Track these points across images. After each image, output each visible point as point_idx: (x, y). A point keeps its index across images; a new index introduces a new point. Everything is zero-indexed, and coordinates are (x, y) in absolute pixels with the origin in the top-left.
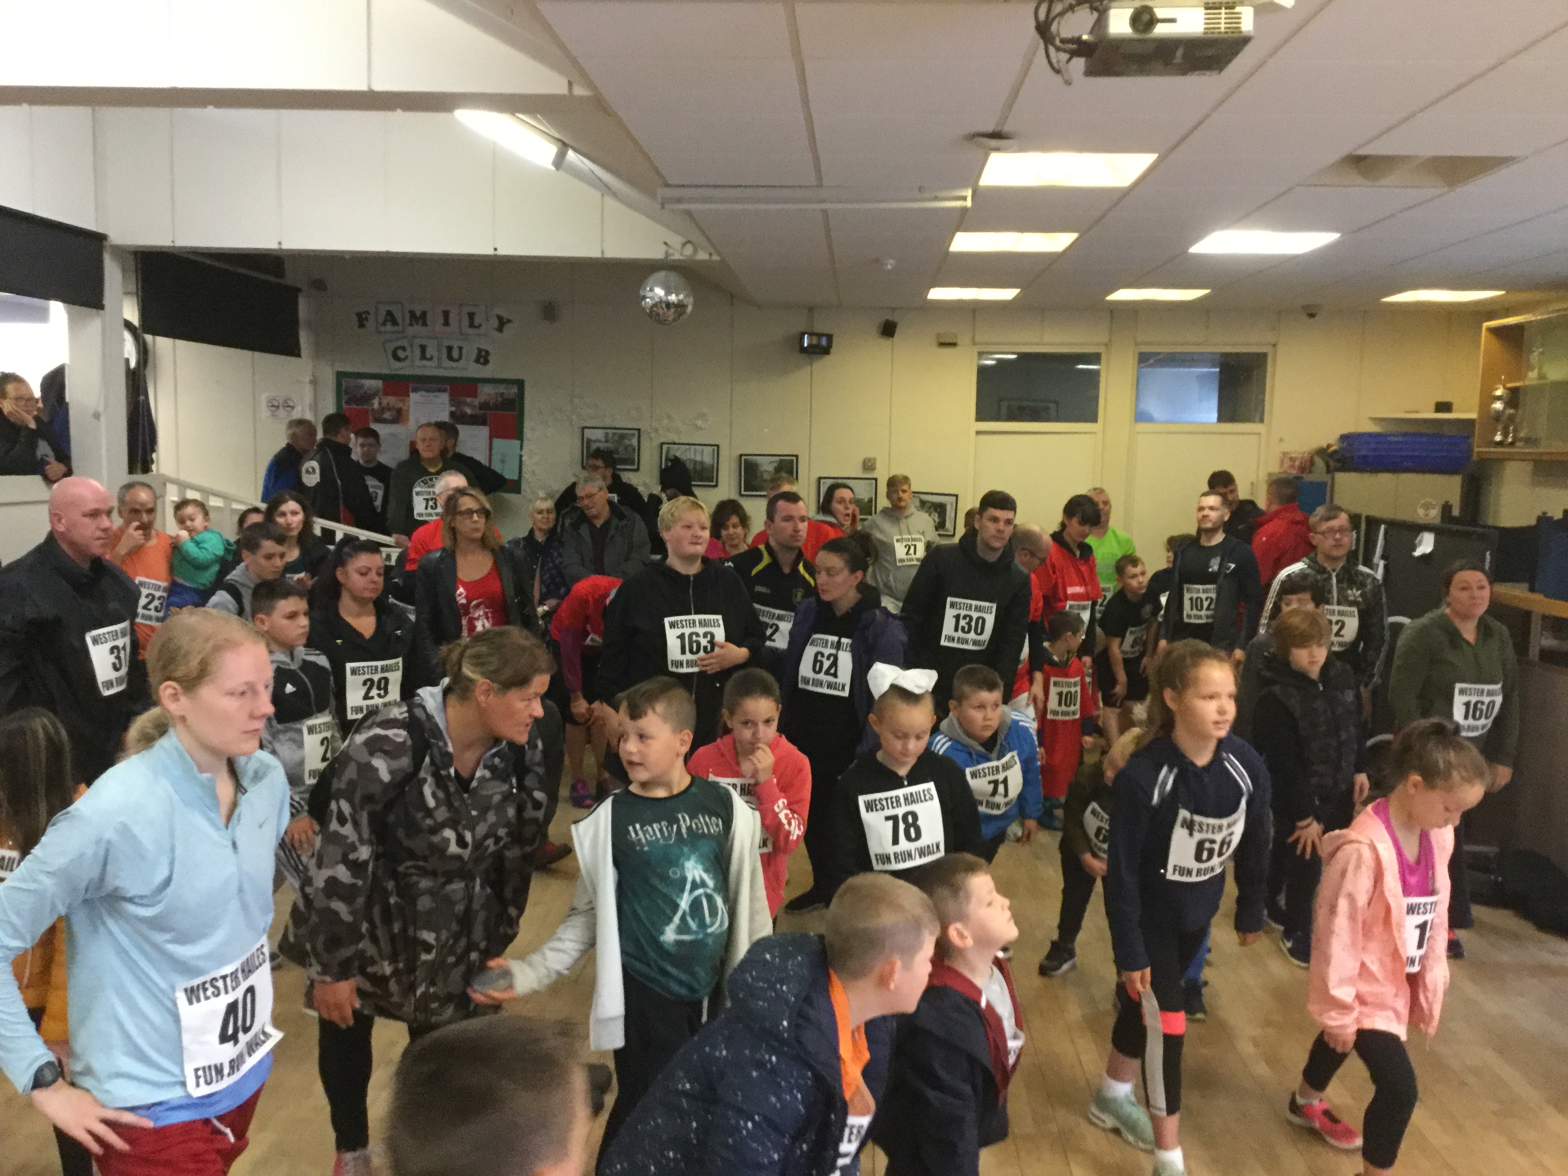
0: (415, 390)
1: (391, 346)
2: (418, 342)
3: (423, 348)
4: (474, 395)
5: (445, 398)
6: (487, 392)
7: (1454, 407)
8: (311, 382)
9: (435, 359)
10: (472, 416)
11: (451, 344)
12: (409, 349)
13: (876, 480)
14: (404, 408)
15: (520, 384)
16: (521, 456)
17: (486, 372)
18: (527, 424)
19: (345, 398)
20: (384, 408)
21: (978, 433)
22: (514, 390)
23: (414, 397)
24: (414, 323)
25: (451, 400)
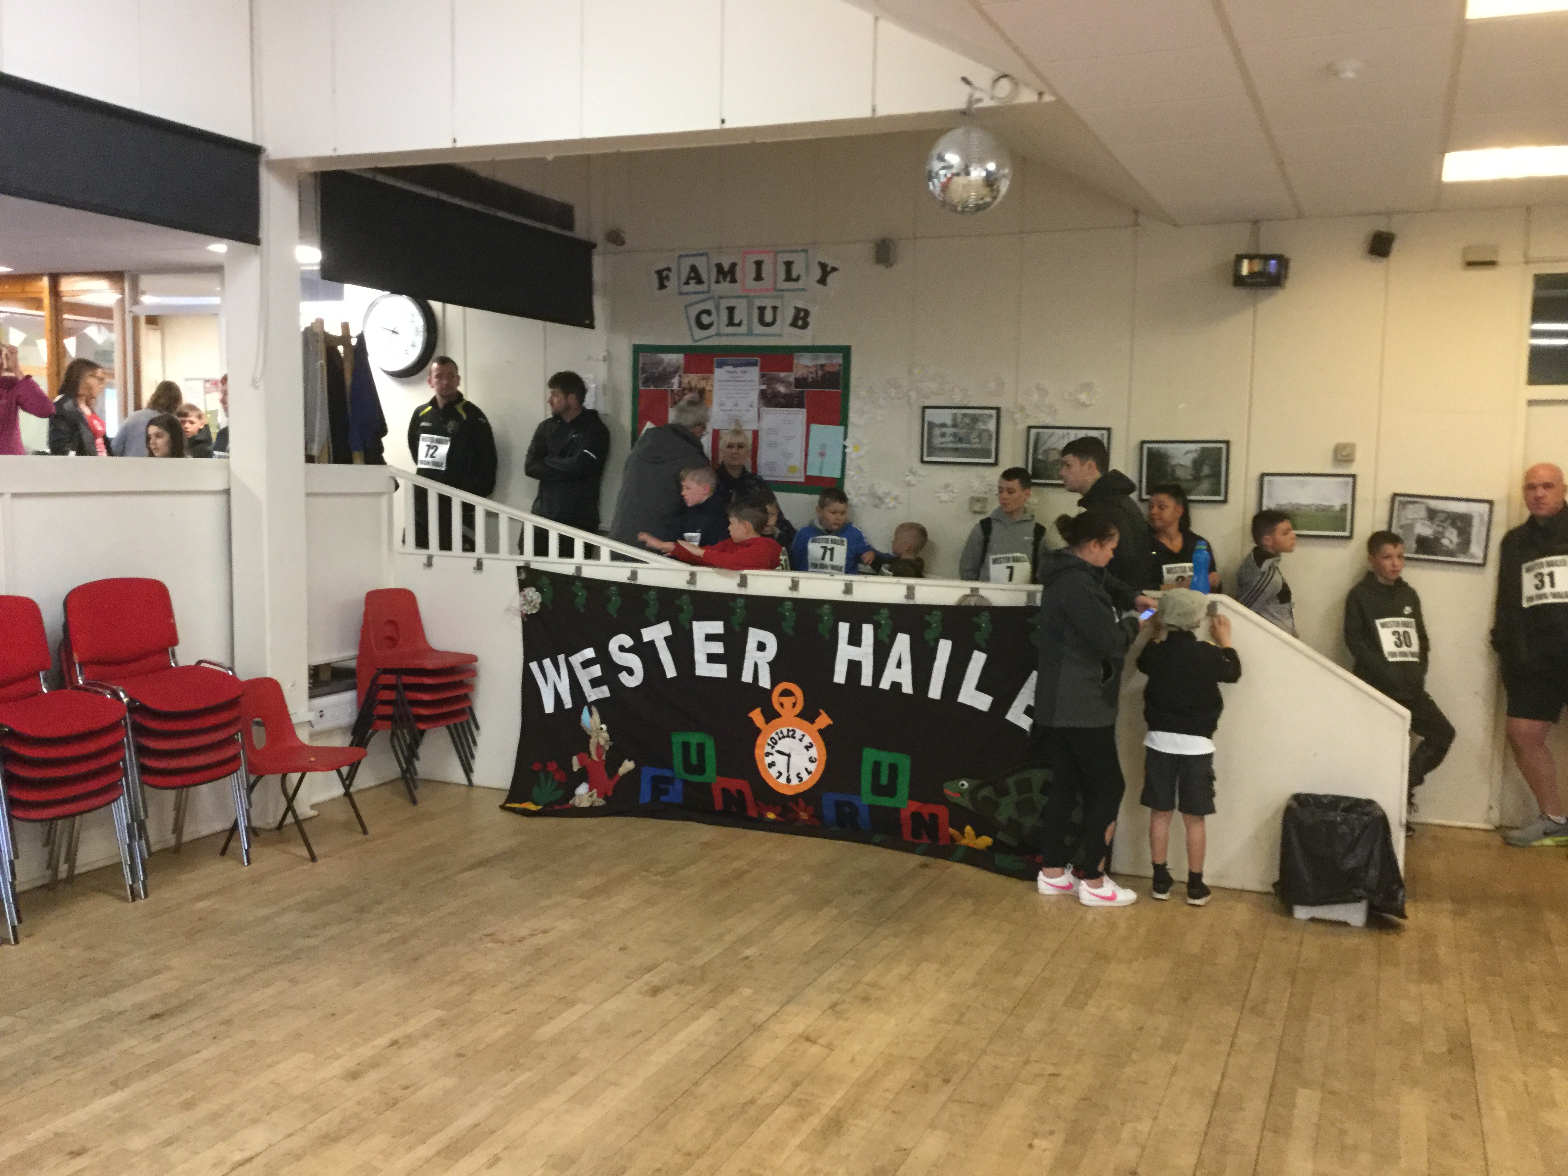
0: (721, 365)
1: (694, 311)
2: (725, 303)
3: (731, 310)
4: (789, 368)
5: (754, 373)
6: (804, 364)
8: (605, 359)
9: (745, 322)
10: (785, 396)
11: (763, 305)
12: (714, 314)
14: (708, 388)
15: (846, 351)
16: (845, 447)
17: (805, 338)
18: (855, 405)
19: (642, 377)
20: (684, 389)
22: (838, 359)
23: (720, 373)
24: (721, 279)
25: (762, 376)
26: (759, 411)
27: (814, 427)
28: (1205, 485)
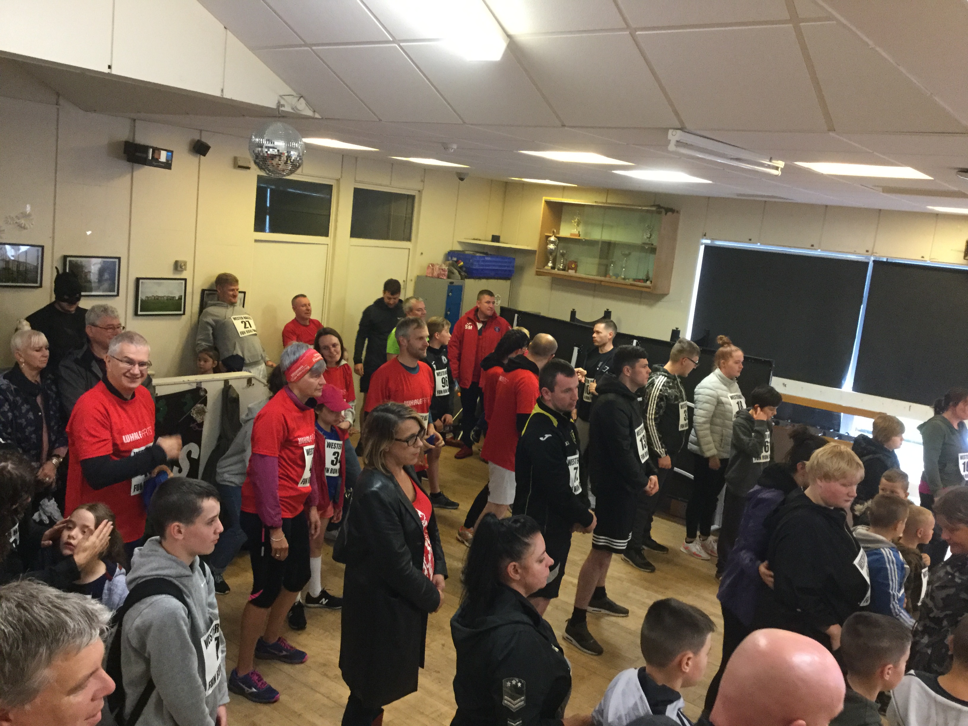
7: (501, 239)
13: (185, 280)
21: (256, 241)
28: (106, 285)
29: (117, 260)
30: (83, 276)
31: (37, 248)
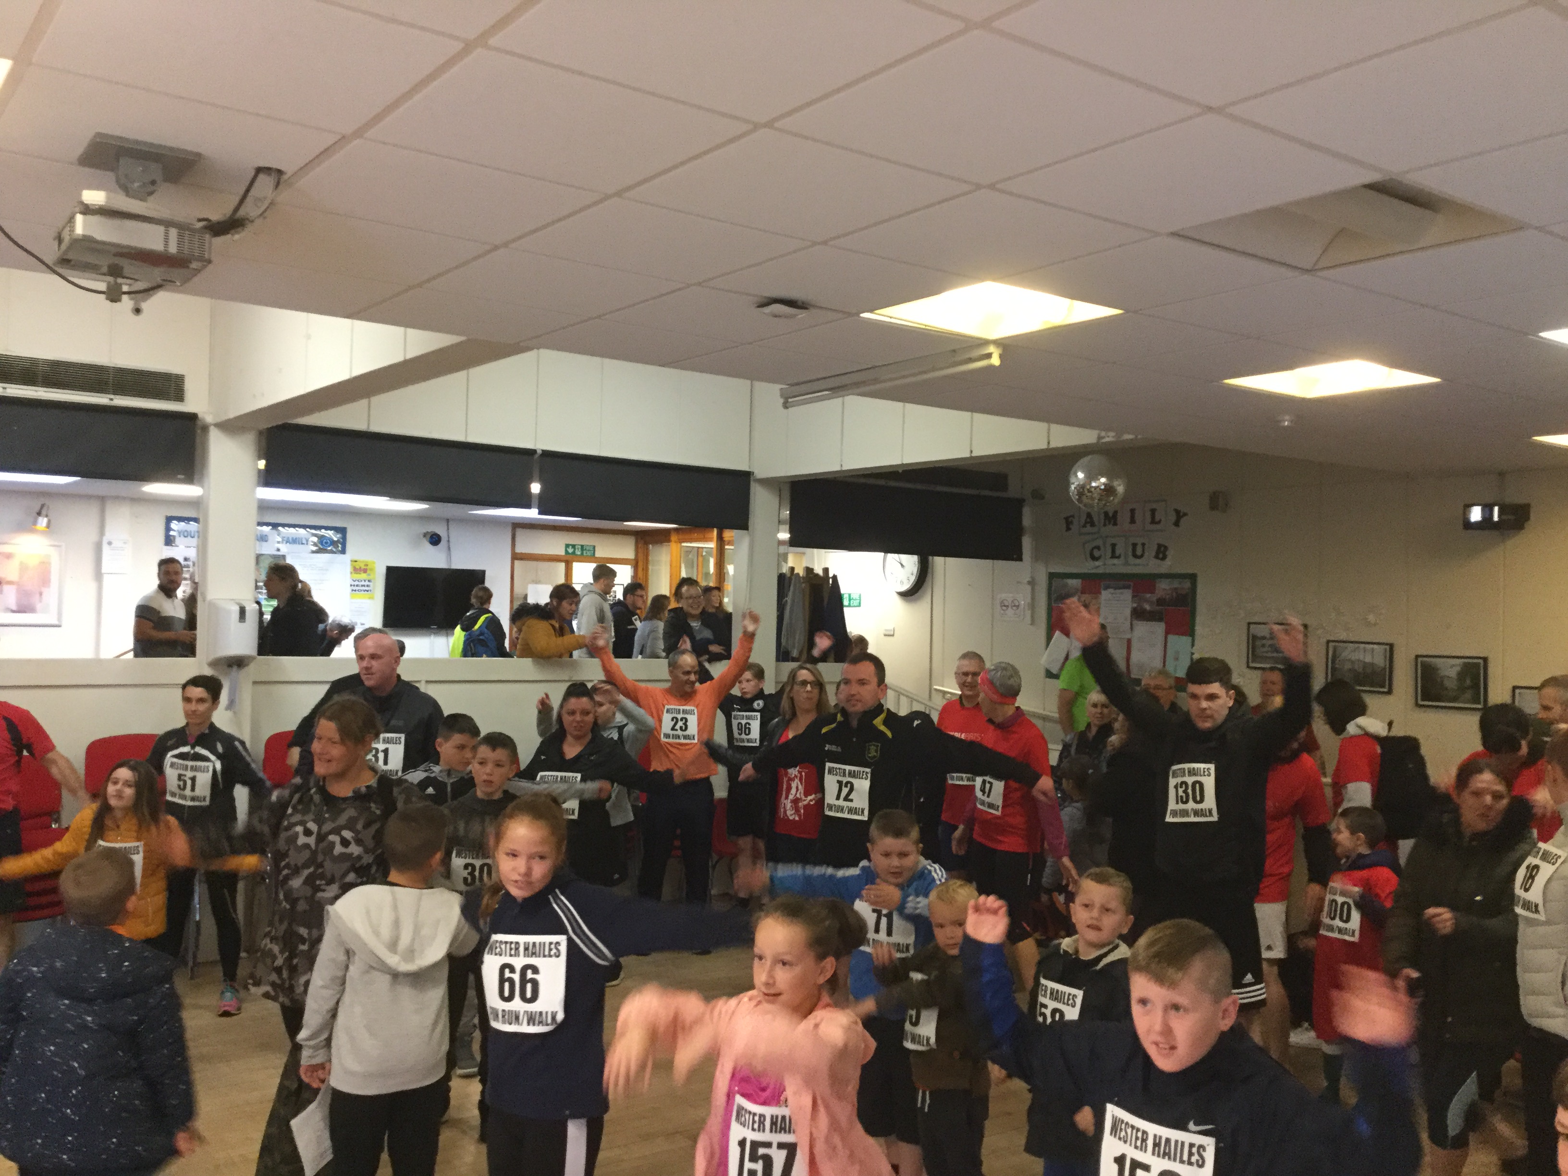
0: (1106, 588)
1: (1089, 547)
2: (1110, 541)
3: (1114, 546)
5: (1127, 594)
6: (1164, 587)
8: (1029, 583)
9: (1123, 557)
10: (1150, 612)
11: (1135, 542)
12: (1102, 548)
14: (1097, 606)
15: (1193, 578)
17: (1164, 567)
18: (1199, 619)
19: (1054, 596)
22: (1187, 584)
23: (1105, 595)
24: (1107, 523)
25: (1133, 597)
26: (1131, 624)
27: (1171, 637)
28: (1468, 695)
29: (1481, 661)
30: (1439, 680)
31: (1384, 647)
